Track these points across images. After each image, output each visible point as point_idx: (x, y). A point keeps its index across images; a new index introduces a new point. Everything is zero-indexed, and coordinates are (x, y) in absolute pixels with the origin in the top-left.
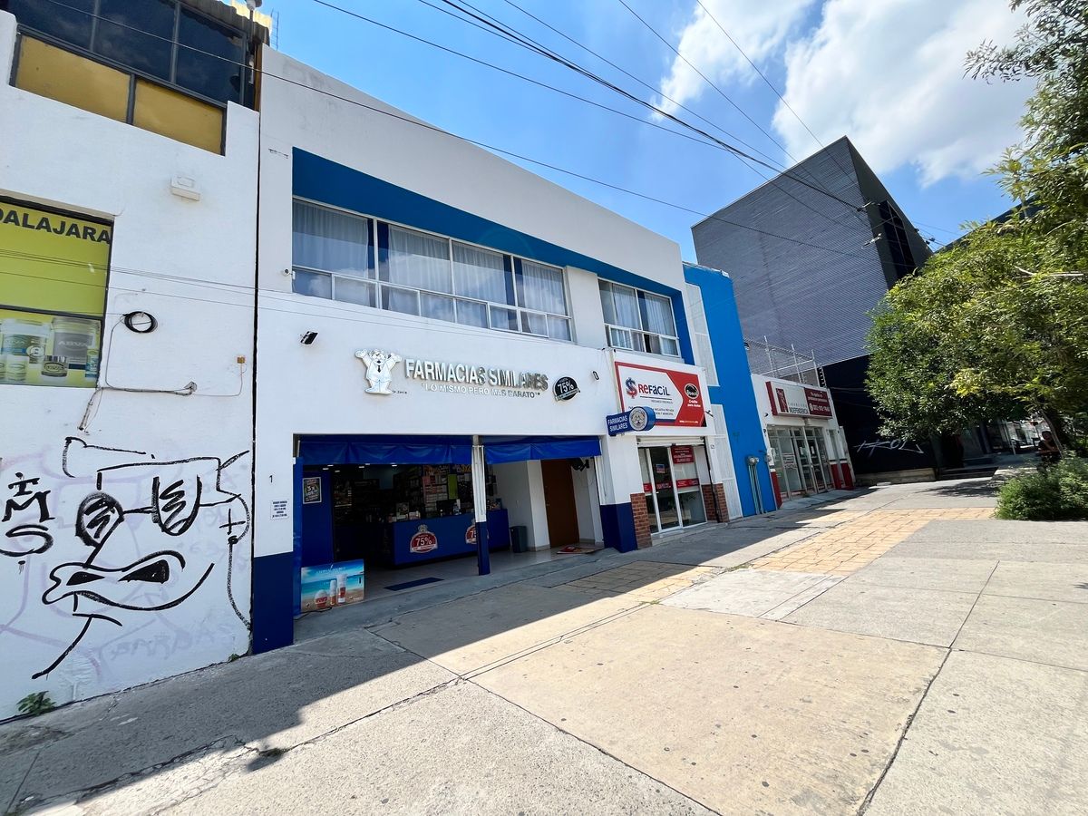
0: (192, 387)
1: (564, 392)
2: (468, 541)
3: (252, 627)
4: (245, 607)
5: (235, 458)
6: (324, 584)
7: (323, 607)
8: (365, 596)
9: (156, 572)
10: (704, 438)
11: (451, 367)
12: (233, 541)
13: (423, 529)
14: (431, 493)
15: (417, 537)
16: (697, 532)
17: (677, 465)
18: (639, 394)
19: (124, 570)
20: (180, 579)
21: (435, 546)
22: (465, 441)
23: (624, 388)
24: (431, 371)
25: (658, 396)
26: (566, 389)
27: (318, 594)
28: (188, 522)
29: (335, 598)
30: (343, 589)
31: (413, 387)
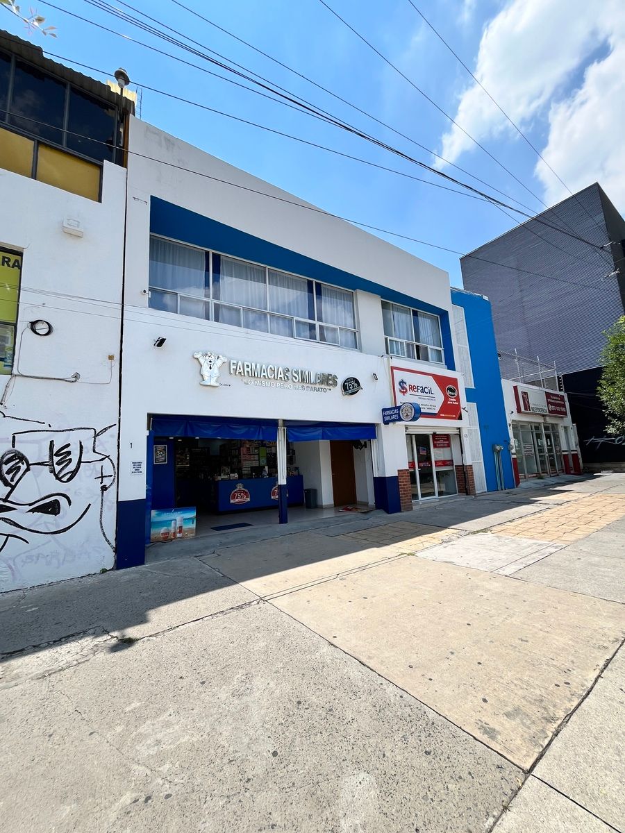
0: (77, 376)
1: (350, 389)
2: (272, 497)
3: (116, 550)
4: (112, 536)
5: (106, 429)
6: (168, 523)
7: (167, 539)
8: (196, 535)
9: (51, 508)
10: (459, 429)
11: (264, 367)
12: (104, 488)
13: (240, 487)
14: (246, 460)
15: (235, 492)
16: (450, 501)
17: (436, 449)
18: (409, 392)
19: (30, 505)
20: (68, 514)
21: (248, 499)
22: (272, 424)
23: (397, 387)
24: (249, 369)
25: (424, 394)
26: (351, 386)
27: (163, 530)
28: (74, 473)
29: (175, 533)
30: (181, 527)
31: (235, 381)
